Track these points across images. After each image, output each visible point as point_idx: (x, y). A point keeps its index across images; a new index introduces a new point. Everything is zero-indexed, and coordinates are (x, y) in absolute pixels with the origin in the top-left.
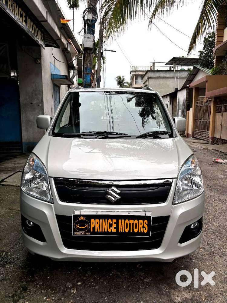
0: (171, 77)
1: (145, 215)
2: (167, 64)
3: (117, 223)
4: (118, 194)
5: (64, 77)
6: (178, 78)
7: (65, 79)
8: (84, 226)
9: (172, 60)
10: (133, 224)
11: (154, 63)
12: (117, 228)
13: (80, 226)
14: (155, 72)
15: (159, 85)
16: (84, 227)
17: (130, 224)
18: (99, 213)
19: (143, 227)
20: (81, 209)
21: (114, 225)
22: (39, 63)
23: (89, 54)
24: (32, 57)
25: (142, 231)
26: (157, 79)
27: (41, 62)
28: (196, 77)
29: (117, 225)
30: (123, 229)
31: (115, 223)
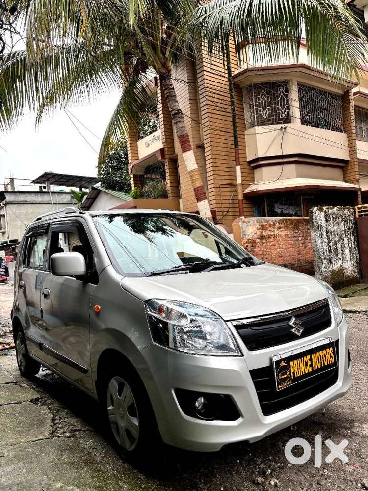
0: (46, 202)
2: (34, 182)
3: (311, 359)
6: (56, 204)
8: (286, 373)
9: (42, 176)
10: (323, 355)
11: (12, 180)
12: (311, 366)
13: (282, 375)
14: (17, 194)
15: (26, 215)
16: (285, 376)
17: (320, 356)
19: (331, 357)
21: (309, 363)
25: (331, 362)
26: (21, 205)
28: (95, 202)
29: (312, 362)
30: (317, 365)
31: (309, 360)
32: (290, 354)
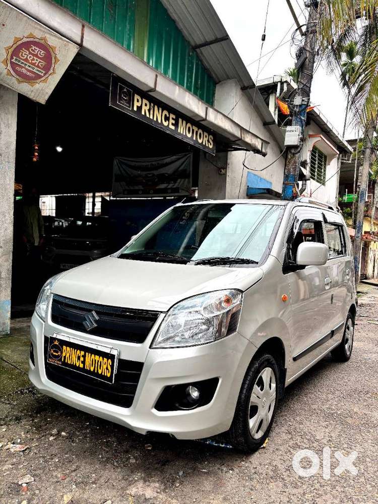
1: (109, 352)
3: (84, 356)
4: (96, 321)
5: (265, 191)
7: (266, 193)
8: (57, 352)
10: (98, 361)
12: (84, 362)
13: (55, 351)
16: (57, 354)
17: (95, 360)
18: (72, 341)
19: (107, 369)
20: (59, 332)
21: (82, 359)
22: (224, 174)
23: (294, 154)
24: (216, 166)
25: (106, 375)
27: (226, 172)
29: (85, 359)
30: (89, 366)
31: (83, 356)
32: (67, 339)
